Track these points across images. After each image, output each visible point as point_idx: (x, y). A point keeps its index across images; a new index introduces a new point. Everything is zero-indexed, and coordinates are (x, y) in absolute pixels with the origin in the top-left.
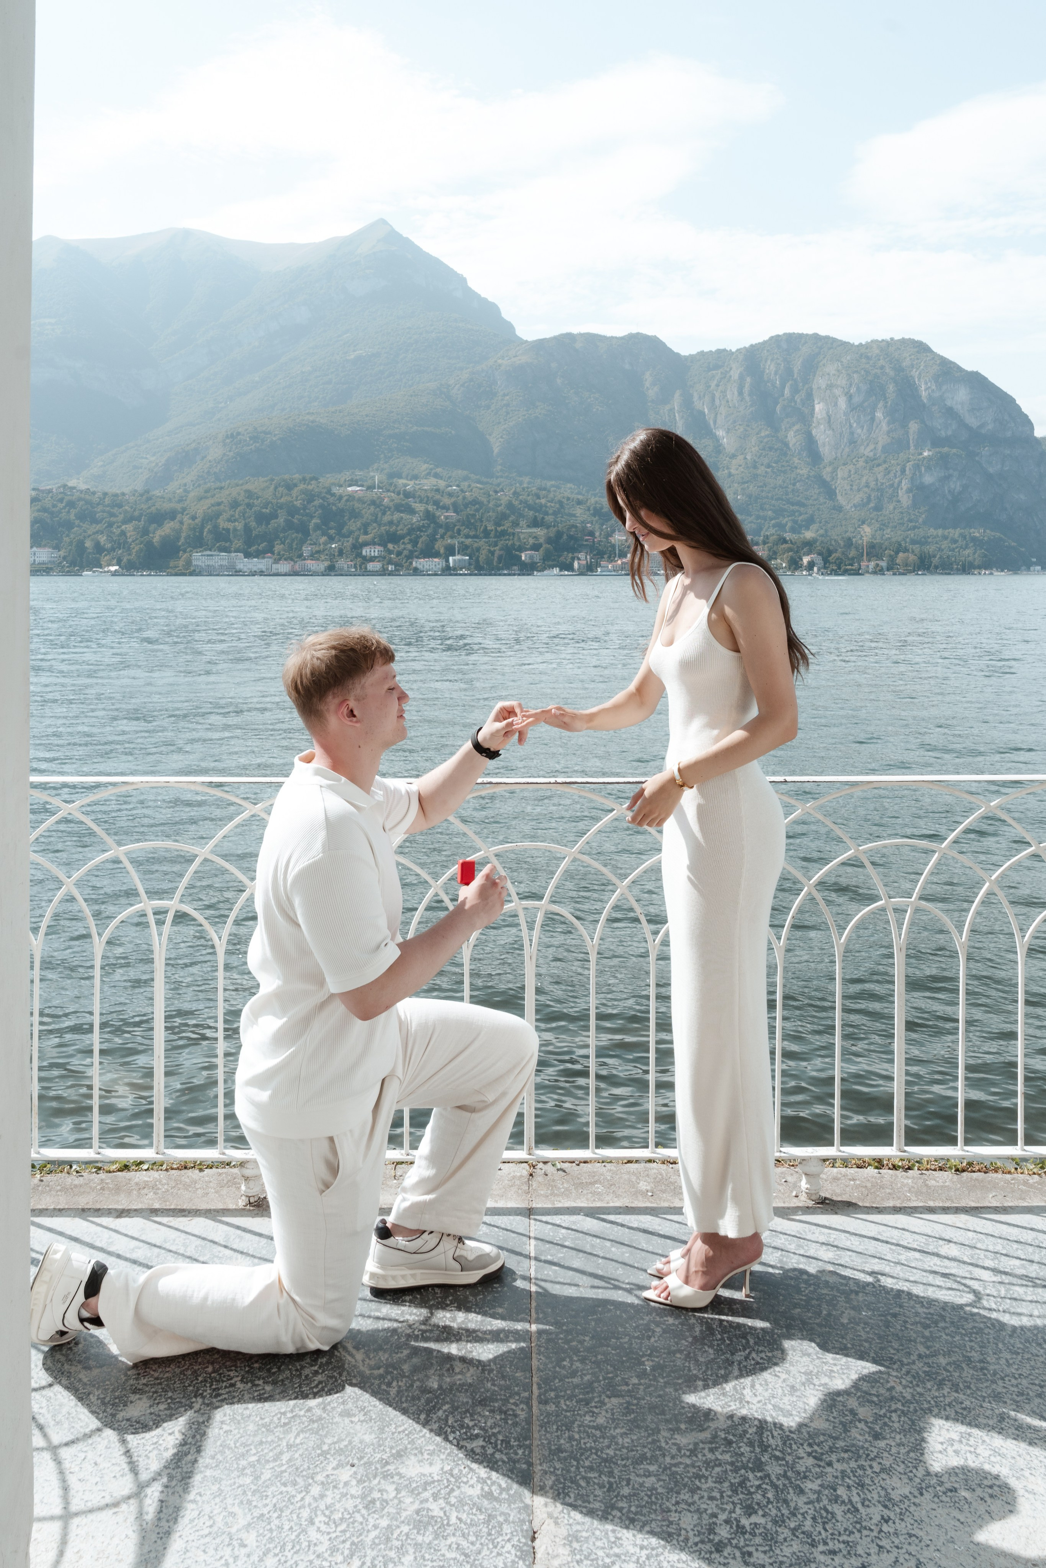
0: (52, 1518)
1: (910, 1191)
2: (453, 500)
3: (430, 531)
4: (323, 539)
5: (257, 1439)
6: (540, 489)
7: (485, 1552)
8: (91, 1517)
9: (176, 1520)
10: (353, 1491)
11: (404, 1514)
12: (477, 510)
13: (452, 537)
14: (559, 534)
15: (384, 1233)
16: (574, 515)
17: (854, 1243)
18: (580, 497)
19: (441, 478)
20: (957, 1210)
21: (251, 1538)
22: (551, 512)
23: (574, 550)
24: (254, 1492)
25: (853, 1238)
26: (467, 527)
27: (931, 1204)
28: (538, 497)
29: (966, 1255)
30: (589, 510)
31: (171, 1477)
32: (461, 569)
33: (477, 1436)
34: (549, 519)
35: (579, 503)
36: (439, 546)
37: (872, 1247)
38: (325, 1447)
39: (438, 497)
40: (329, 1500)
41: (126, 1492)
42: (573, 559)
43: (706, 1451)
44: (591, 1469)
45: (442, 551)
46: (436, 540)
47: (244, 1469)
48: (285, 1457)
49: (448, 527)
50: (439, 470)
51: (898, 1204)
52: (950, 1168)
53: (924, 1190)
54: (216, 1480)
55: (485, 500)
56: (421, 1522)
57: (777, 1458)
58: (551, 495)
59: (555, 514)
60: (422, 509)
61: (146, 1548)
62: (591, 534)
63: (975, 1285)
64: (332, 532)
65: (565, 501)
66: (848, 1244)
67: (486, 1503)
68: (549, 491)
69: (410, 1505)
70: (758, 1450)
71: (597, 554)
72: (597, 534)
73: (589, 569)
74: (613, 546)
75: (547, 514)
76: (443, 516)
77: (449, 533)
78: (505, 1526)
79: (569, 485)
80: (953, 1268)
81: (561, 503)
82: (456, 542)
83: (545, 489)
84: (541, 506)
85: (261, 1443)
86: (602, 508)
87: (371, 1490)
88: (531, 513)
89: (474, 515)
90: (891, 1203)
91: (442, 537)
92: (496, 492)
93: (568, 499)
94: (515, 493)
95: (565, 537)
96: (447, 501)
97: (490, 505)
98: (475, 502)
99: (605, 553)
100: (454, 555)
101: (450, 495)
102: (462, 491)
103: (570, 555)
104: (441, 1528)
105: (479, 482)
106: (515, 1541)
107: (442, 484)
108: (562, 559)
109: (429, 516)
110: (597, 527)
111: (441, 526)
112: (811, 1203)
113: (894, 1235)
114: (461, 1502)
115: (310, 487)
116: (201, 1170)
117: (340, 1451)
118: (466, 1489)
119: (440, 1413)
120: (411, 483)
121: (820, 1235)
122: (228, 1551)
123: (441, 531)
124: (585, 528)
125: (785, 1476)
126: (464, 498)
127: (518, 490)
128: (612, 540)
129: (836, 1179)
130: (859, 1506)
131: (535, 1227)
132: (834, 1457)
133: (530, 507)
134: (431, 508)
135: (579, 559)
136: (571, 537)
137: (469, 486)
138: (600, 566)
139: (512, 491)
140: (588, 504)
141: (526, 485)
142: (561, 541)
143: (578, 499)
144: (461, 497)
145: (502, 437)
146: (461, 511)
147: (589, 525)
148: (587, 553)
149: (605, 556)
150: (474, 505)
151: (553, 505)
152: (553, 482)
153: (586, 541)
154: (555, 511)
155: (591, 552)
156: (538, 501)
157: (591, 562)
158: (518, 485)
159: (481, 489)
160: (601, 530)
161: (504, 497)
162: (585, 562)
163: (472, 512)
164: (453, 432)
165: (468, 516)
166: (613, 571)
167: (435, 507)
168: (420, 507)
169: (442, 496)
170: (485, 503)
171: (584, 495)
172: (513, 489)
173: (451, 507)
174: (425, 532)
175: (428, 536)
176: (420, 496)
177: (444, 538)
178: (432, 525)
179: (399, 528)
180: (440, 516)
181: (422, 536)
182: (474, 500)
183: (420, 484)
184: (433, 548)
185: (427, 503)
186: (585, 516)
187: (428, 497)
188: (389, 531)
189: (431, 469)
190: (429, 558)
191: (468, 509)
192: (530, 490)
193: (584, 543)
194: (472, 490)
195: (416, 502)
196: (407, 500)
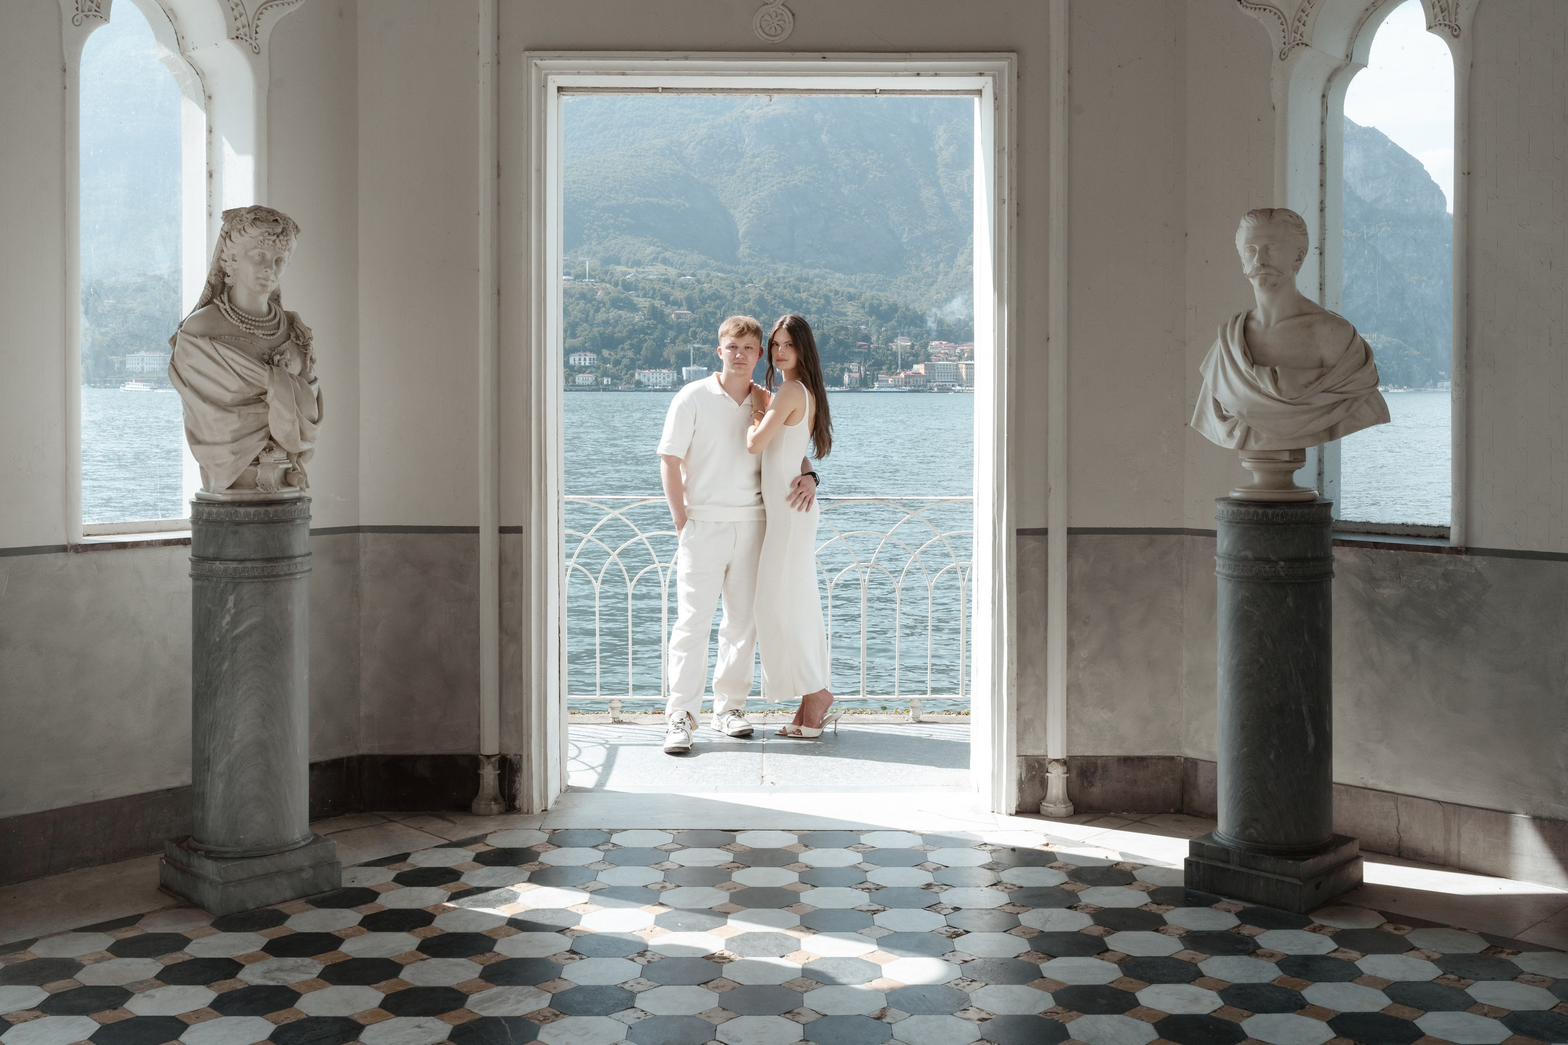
2: (687, 293)
3: (656, 334)
6: (800, 279)
12: (718, 307)
13: (685, 342)
16: (844, 314)
18: (852, 290)
19: (671, 265)
22: (814, 309)
23: (843, 359)
26: (706, 328)
28: (798, 291)
30: (863, 307)
35: (851, 298)
36: (669, 353)
39: (667, 289)
42: (842, 371)
45: (672, 359)
46: (664, 345)
49: (680, 329)
50: (668, 254)
55: (728, 294)
58: (814, 288)
59: (819, 312)
60: (647, 304)
62: (867, 338)
65: (832, 295)
68: (812, 283)
71: (874, 365)
72: (873, 338)
73: (865, 384)
74: (895, 354)
75: (808, 312)
76: (673, 314)
77: (682, 337)
79: (837, 275)
82: (690, 349)
83: (806, 280)
84: (801, 302)
86: (880, 305)
89: (713, 314)
91: (673, 341)
92: (743, 283)
93: (837, 293)
94: (768, 285)
95: (832, 342)
96: (678, 295)
97: (735, 301)
98: (715, 296)
99: (883, 364)
100: (687, 364)
101: (683, 287)
102: (698, 281)
103: (839, 366)
105: (720, 270)
107: (672, 272)
109: (655, 314)
110: (874, 329)
111: (671, 328)
120: (632, 270)
123: (671, 334)
124: (857, 331)
126: (701, 291)
127: (771, 281)
128: (893, 346)
134: (657, 303)
135: (850, 371)
136: (840, 343)
137: (708, 275)
138: (877, 380)
139: (763, 283)
140: (862, 300)
141: (781, 275)
142: (827, 348)
143: (849, 293)
144: (697, 289)
145: (750, 212)
146: (698, 308)
147: (863, 327)
148: (860, 363)
149: (884, 367)
150: (714, 300)
151: (816, 300)
152: (817, 271)
153: (860, 347)
154: (819, 308)
155: (865, 362)
156: (796, 295)
157: (866, 375)
158: (771, 274)
159: (723, 279)
160: (880, 333)
161: (752, 289)
162: (857, 375)
163: (710, 310)
164: (687, 205)
165: (705, 314)
166: (895, 386)
167: (663, 303)
168: (643, 302)
169: (672, 288)
170: (729, 297)
171: (856, 288)
172: (765, 280)
173: (684, 303)
174: (650, 335)
175: (654, 340)
176: (643, 288)
177: (674, 343)
178: (659, 326)
179: (616, 330)
180: (670, 314)
181: (646, 341)
182: (713, 294)
183: (643, 272)
184: (661, 356)
185: (652, 298)
186: (858, 315)
187: (654, 289)
188: (604, 333)
189: (658, 253)
190: (655, 369)
191: (706, 306)
192: (786, 281)
193: (856, 350)
194: (711, 281)
195: (638, 296)
196: (626, 294)
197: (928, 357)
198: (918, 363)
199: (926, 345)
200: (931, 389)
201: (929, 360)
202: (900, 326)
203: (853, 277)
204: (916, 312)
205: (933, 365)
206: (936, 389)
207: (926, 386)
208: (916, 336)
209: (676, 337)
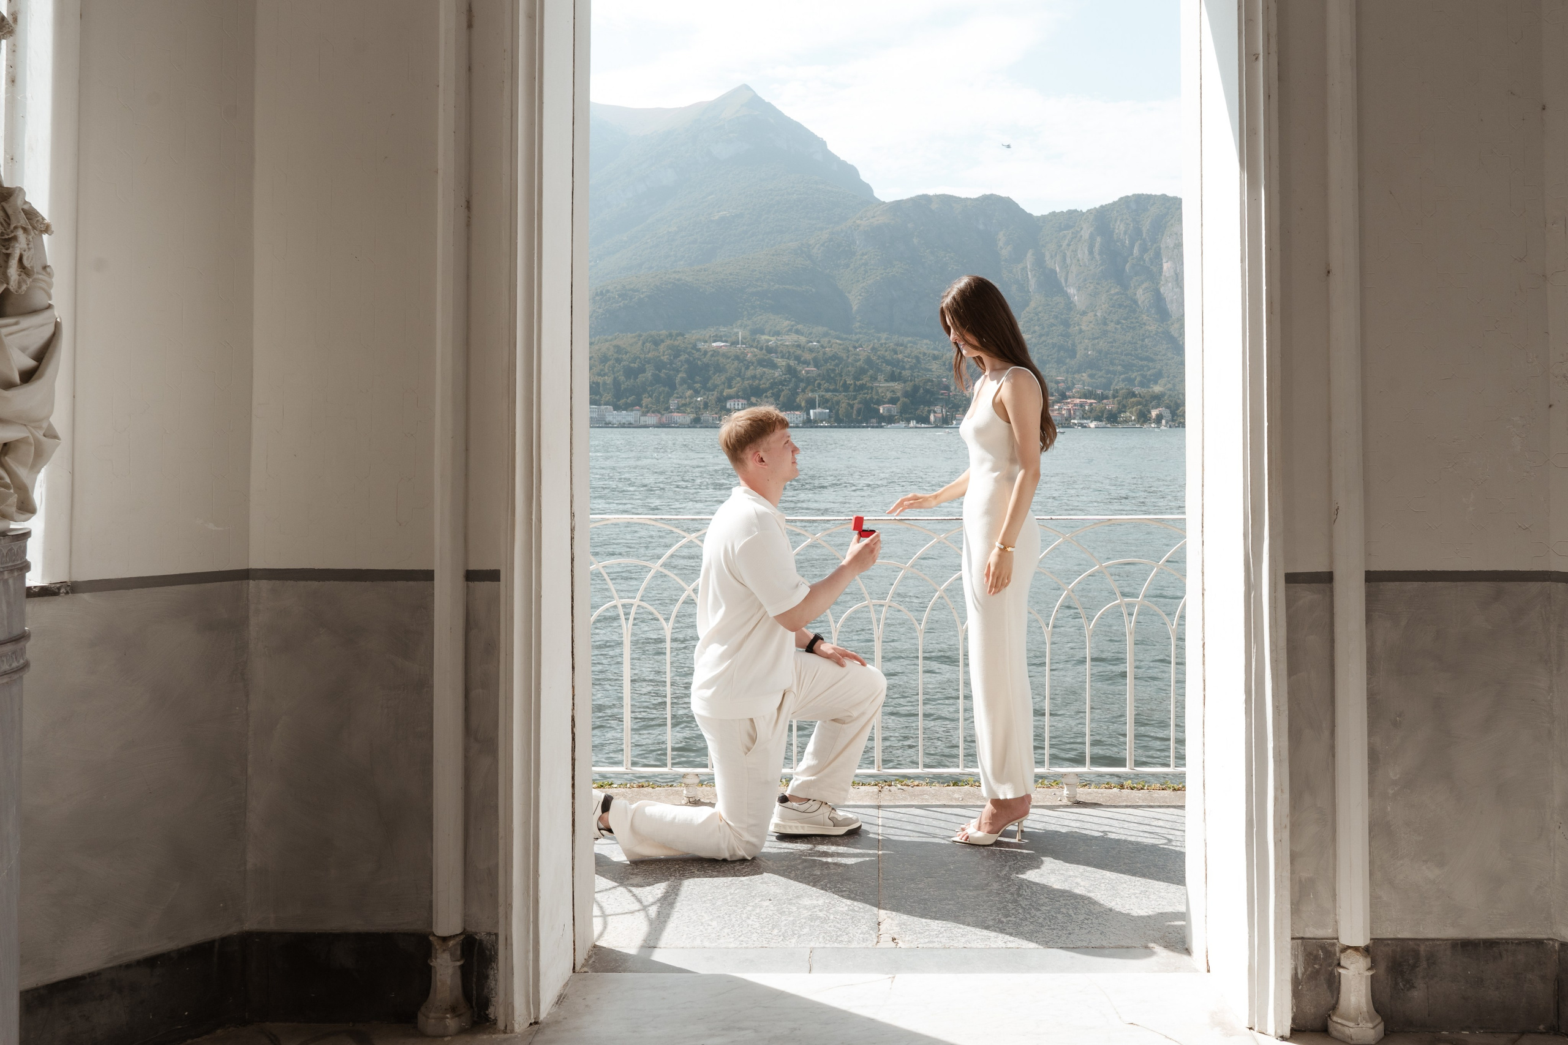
0: (596, 916)
1: (1139, 799)
2: (814, 355)
3: (791, 385)
4: (689, 393)
5: (712, 891)
6: (897, 345)
7: (851, 928)
8: (618, 916)
9: (669, 918)
10: (772, 909)
11: (802, 916)
12: (837, 365)
13: (813, 391)
14: (916, 389)
15: (784, 799)
16: (930, 370)
17: (1096, 820)
18: (936, 352)
19: (802, 334)
20: (1168, 807)
21: (714, 923)
22: (907, 366)
23: (930, 403)
24: (712, 909)
25: (1094, 818)
26: (828, 381)
27: (1152, 804)
28: (896, 353)
29: (1168, 825)
30: (944, 365)
31: (662, 904)
32: (821, 422)
33: (845, 891)
34: (906, 373)
35: (935, 358)
36: (801, 399)
37: (1106, 821)
38: (753, 894)
39: (799, 352)
40: (758, 912)
41: (637, 908)
42: (929, 412)
43: (984, 897)
44: (914, 902)
45: (803, 404)
46: (797, 394)
47: (705, 901)
48: (729, 898)
49: (809, 381)
50: (800, 327)
51: (1129, 804)
52: (1170, 788)
53: (1149, 798)
54: (689, 905)
55: (844, 356)
56: (812, 918)
57: (1027, 899)
58: (908, 351)
59: (912, 368)
60: (784, 364)
61: (654, 926)
62: (947, 388)
63: (1170, 837)
64: (697, 386)
65: (921, 356)
66: (1091, 820)
67: (851, 913)
68: (906, 347)
69: (806, 913)
70: (1015, 896)
71: (953, 407)
72: (952, 388)
73: (945, 421)
75: (904, 368)
76: (803, 371)
77: (810, 387)
78: (862, 920)
79: (925, 341)
80: (1158, 830)
81: (917, 358)
82: (816, 396)
83: (902, 345)
84: (898, 361)
85: (714, 892)
87: (782, 908)
88: (889, 368)
89: (833, 370)
90: (1124, 804)
91: (803, 391)
92: (855, 348)
93: (925, 354)
94: (873, 349)
95: (921, 391)
96: (808, 356)
97: (850, 360)
98: (835, 357)
100: (814, 408)
101: (811, 350)
102: (822, 346)
103: (926, 408)
104: (825, 920)
105: (838, 338)
106: (868, 924)
107: (803, 340)
108: (918, 412)
109: (790, 370)
111: (802, 381)
112: (1070, 803)
113: (1123, 817)
114: (836, 912)
115: (676, 343)
116: (653, 788)
117: (762, 896)
118: (837, 908)
119: (822, 883)
120: (773, 339)
121: (1072, 816)
122: (701, 928)
123: (802, 385)
124: (940, 382)
125: (1030, 905)
126: (824, 353)
127: (876, 346)
129: (1090, 793)
130: (1073, 915)
131: (881, 813)
132: (1061, 899)
133: (888, 362)
134: (792, 363)
135: (935, 412)
136: (927, 391)
137: (829, 342)
138: (955, 419)
139: (870, 347)
140: (944, 359)
141: (883, 341)
143: (934, 355)
144: (821, 352)
145: (860, 295)
146: (821, 366)
147: (944, 380)
148: (942, 406)
149: (961, 409)
150: (834, 360)
151: (909, 360)
152: (910, 339)
153: (942, 394)
154: (911, 366)
155: (946, 406)
156: (895, 356)
157: (947, 415)
158: (876, 341)
159: (840, 345)
161: (862, 352)
162: (940, 415)
163: (831, 367)
164: (814, 290)
165: (827, 371)
167: (796, 362)
168: (781, 362)
169: (803, 351)
170: (845, 358)
171: (939, 351)
172: (872, 345)
173: (812, 363)
174: (786, 386)
175: (789, 389)
176: (782, 352)
177: (805, 392)
178: (793, 379)
179: (761, 382)
180: (801, 371)
181: (783, 390)
182: (833, 356)
183: (781, 340)
184: (795, 401)
185: (788, 358)
186: (941, 371)
187: (789, 352)
188: (752, 385)
189: (792, 326)
190: (790, 411)
191: (828, 364)
192: (887, 346)
193: (941, 397)
194: (831, 346)
195: (777, 358)
196: (769, 356)
209: (805, 388)
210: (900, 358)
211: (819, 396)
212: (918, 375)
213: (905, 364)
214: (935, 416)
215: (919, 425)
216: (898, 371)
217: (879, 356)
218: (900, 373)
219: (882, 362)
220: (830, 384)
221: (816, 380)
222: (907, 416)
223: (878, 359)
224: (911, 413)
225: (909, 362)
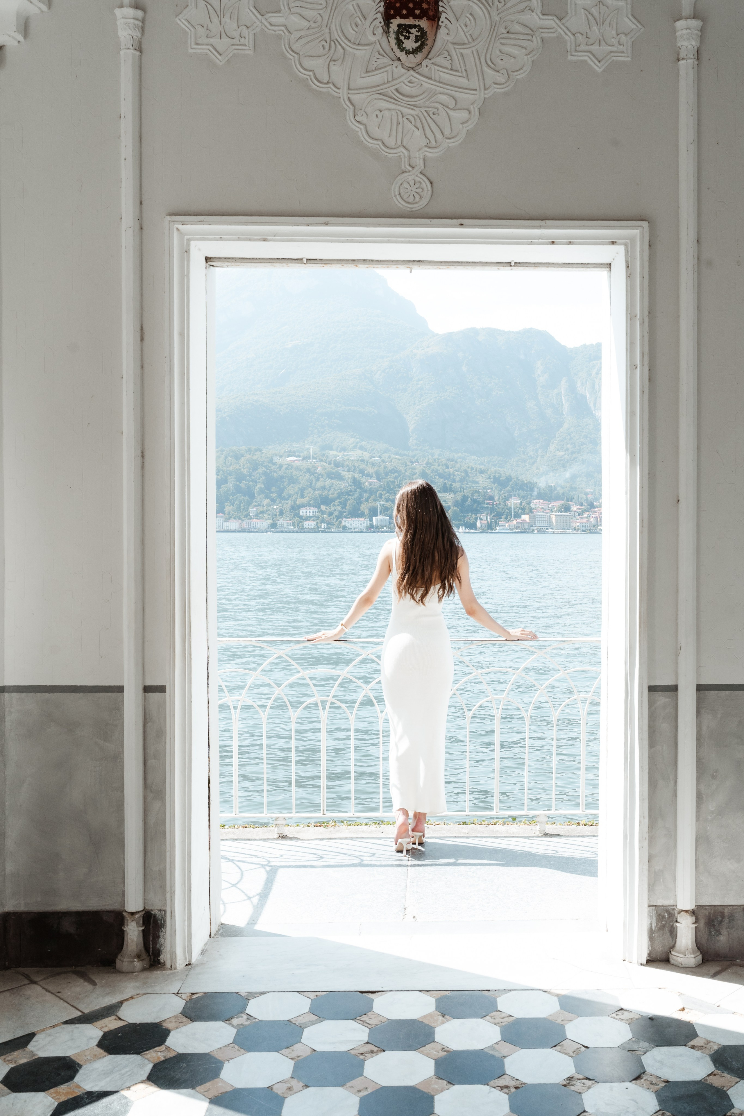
2: (376, 469)
3: (356, 495)
4: (266, 501)
6: (449, 460)
12: (396, 478)
13: (375, 500)
14: (465, 498)
16: (477, 483)
18: (482, 467)
19: (366, 450)
22: (457, 479)
23: (477, 511)
26: (388, 492)
28: (447, 467)
30: (489, 478)
32: (383, 527)
34: (456, 485)
35: (482, 472)
36: (364, 508)
39: (363, 466)
42: (476, 519)
45: (367, 512)
46: (361, 503)
49: (371, 492)
50: (363, 443)
55: (402, 469)
58: (458, 466)
59: (461, 481)
60: (350, 476)
62: (492, 498)
64: (274, 495)
65: (469, 470)
68: (456, 462)
71: (496, 515)
72: (496, 498)
73: (490, 527)
74: (510, 509)
75: (454, 481)
76: (367, 482)
77: (373, 497)
79: (473, 457)
81: (466, 472)
82: (378, 504)
83: (453, 460)
84: (450, 474)
86: (500, 477)
88: (441, 480)
89: (393, 482)
91: (367, 500)
92: (412, 462)
93: (472, 468)
94: (428, 463)
95: (469, 500)
96: (370, 470)
97: (407, 474)
98: (394, 471)
99: (502, 515)
100: (376, 515)
101: (373, 465)
102: (383, 461)
103: (474, 516)
105: (397, 454)
107: (366, 455)
108: (467, 519)
109: (355, 482)
110: (496, 492)
111: (366, 491)
115: (255, 457)
120: (341, 454)
123: (366, 495)
124: (485, 493)
126: (385, 467)
127: (430, 461)
128: (509, 503)
133: (440, 476)
134: (357, 475)
135: (481, 519)
136: (474, 501)
137: (389, 457)
138: (499, 525)
139: (425, 462)
140: (489, 473)
141: (436, 457)
142: (467, 504)
143: (480, 469)
144: (382, 466)
145: (417, 416)
146: (383, 478)
147: (489, 491)
148: (487, 514)
149: (503, 517)
150: (394, 474)
151: (459, 473)
152: (460, 454)
153: (487, 504)
154: (460, 479)
155: (491, 514)
156: (446, 470)
157: (491, 522)
158: (430, 456)
159: (399, 460)
160: (500, 495)
161: (418, 466)
162: (486, 522)
163: (391, 479)
164: (376, 411)
165: (388, 482)
166: (510, 529)
167: (361, 475)
168: (348, 475)
169: (367, 465)
170: (403, 471)
171: (485, 466)
172: (427, 460)
173: (374, 475)
174: (352, 496)
175: (354, 499)
176: (348, 466)
177: (368, 501)
178: (358, 490)
179: (330, 493)
180: (365, 483)
181: (349, 500)
182: (393, 469)
183: (348, 455)
184: (359, 509)
185: (353, 472)
186: (487, 483)
187: (354, 466)
188: (322, 495)
189: (357, 443)
190: (355, 518)
191: (389, 477)
192: (440, 461)
193: (485, 506)
194: (391, 461)
195: (344, 471)
196: (337, 469)
197: (531, 511)
198: (524, 514)
199: (530, 503)
200: (533, 531)
201: (532, 512)
202: (513, 490)
203: (483, 459)
204: (523, 481)
205: (535, 516)
206: (536, 531)
207: (529, 529)
208: (523, 497)
209: (369, 497)
210: (451, 472)
211: (380, 505)
212: (467, 487)
213: (455, 477)
214: (481, 523)
215: (467, 531)
216: (450, 483)
217: (433, 470)
218: (451, 485)
219: (436, 475)
220: (390, 494)
221: (378, 491)
222: (457, 522)
223: (432, 473)
224: (460, 520)
225: (459, 475)
